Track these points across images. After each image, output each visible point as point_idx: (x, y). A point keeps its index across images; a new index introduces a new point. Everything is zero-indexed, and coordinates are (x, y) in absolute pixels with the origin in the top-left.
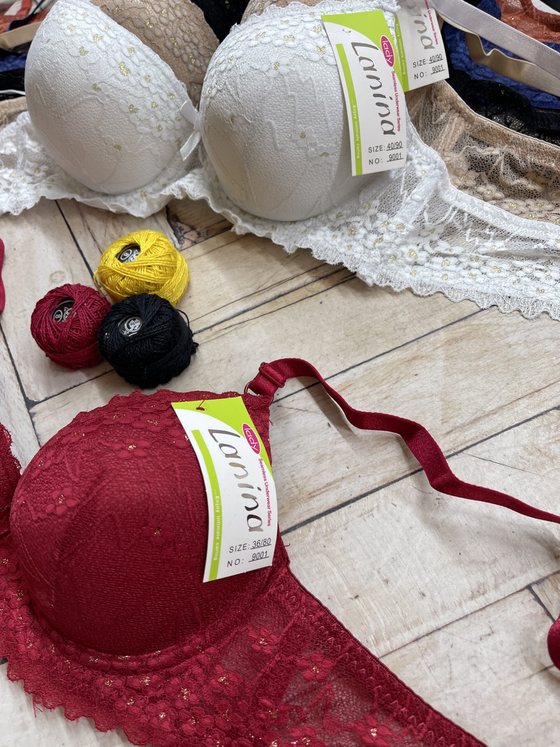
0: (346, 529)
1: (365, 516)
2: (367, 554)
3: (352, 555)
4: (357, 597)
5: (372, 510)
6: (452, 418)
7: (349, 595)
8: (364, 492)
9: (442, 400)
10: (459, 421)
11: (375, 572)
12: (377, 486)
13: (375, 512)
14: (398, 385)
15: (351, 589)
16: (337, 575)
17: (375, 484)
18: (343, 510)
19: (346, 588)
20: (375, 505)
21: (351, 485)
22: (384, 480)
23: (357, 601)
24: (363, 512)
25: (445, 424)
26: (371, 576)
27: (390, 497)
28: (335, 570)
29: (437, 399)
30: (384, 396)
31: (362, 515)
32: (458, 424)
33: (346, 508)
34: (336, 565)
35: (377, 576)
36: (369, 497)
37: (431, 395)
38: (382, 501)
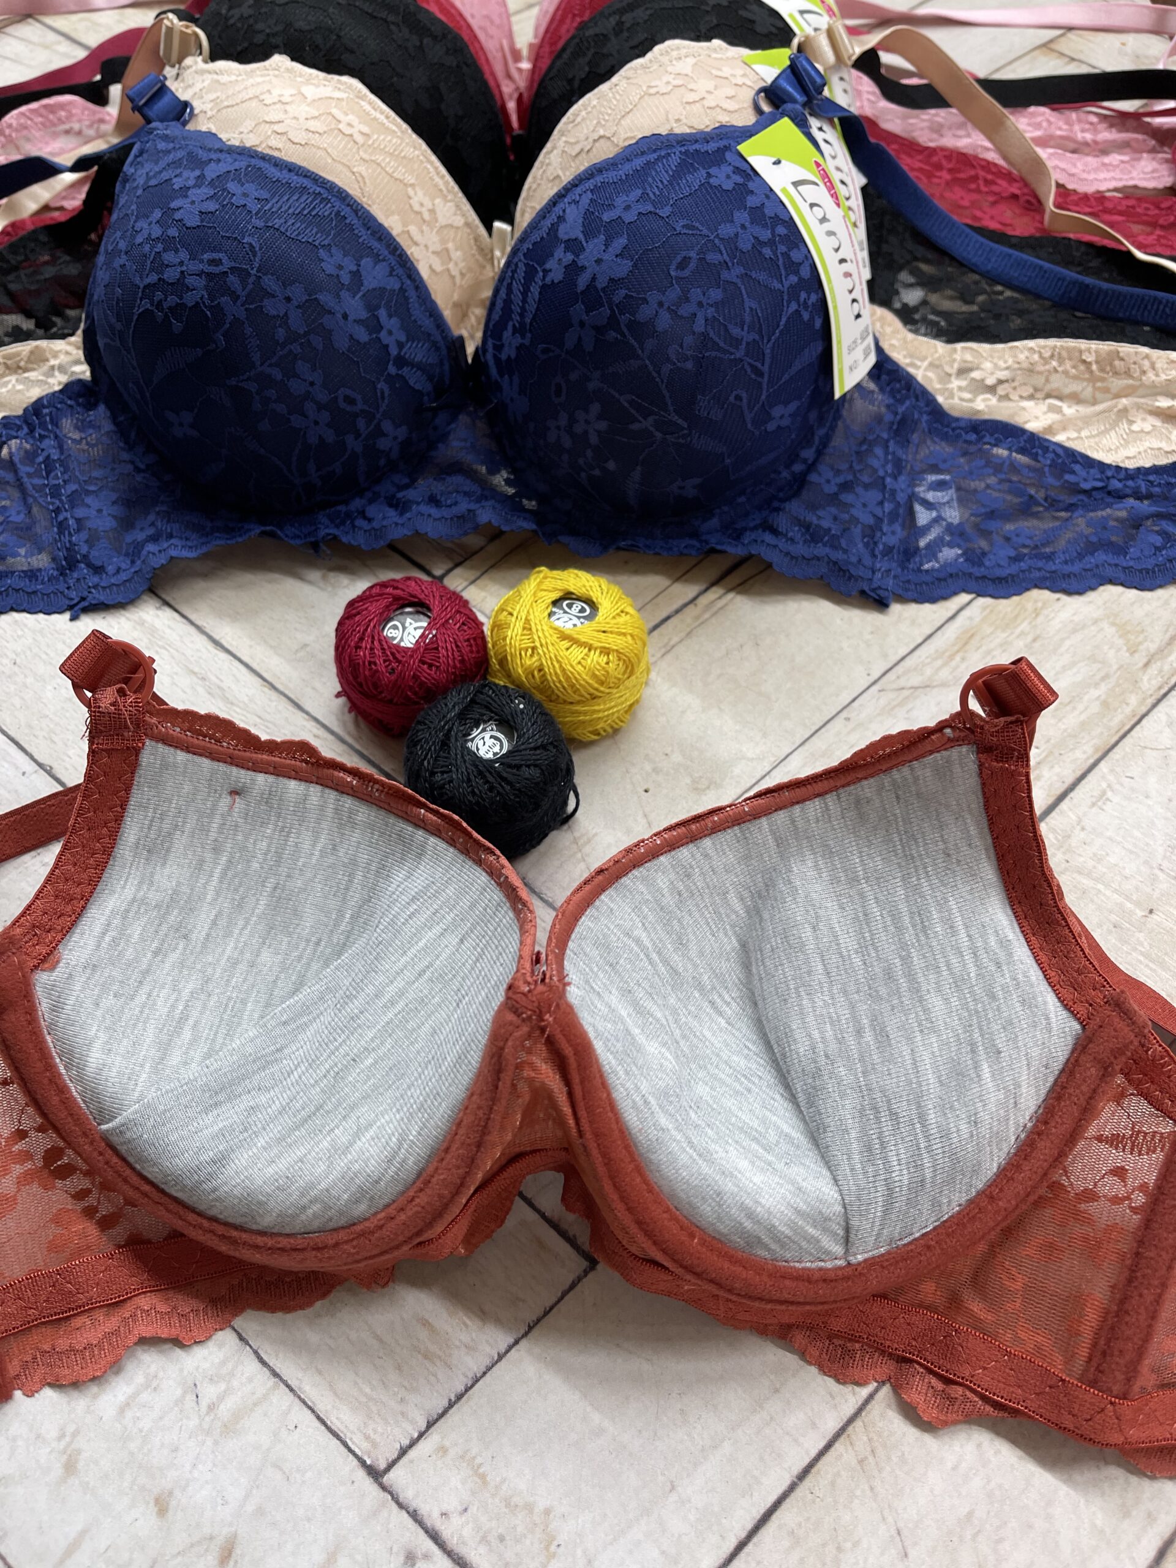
0: (1083, 829)
1: (1100, 804)
2: (1131, 852)
3: (1112, 859)
4: (1151, 911)
5: (1104, 793)
6: (1140, 643)
7: (1140, 913)
8: (1079, 773)
9: (1113, 624)
10: (1153, 647)
11: (1157, 872)
12: (1091, 761)
13: (1109, 794)
14: (1040, 619)
15: (1138, 904)
16: (1108, 893)
17: (1088, 758)
18: (1064, 805)
19: (1129, 905)
20: (1104, 785)
21: (1057, 769)
22: (1097, 750)
23: (1154, 916)
24: (1094, 800)
25: (1137, 655)
26: (1154, 879)
27: (1118, 769)
28: (1100, 887)
29: (1105, 625)
30: (1030, 638)
31: (1094, 804)
32: (1152, 651)
33: (1067, 801)
34: (1096, 880)
35: (1162, 876)
36: (1090, 777)
37: (1096, 622)
38: (1111, 778)
